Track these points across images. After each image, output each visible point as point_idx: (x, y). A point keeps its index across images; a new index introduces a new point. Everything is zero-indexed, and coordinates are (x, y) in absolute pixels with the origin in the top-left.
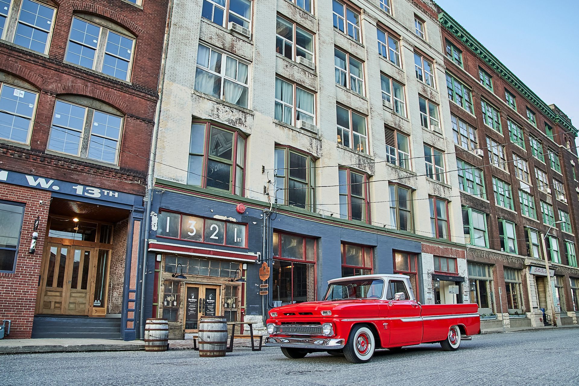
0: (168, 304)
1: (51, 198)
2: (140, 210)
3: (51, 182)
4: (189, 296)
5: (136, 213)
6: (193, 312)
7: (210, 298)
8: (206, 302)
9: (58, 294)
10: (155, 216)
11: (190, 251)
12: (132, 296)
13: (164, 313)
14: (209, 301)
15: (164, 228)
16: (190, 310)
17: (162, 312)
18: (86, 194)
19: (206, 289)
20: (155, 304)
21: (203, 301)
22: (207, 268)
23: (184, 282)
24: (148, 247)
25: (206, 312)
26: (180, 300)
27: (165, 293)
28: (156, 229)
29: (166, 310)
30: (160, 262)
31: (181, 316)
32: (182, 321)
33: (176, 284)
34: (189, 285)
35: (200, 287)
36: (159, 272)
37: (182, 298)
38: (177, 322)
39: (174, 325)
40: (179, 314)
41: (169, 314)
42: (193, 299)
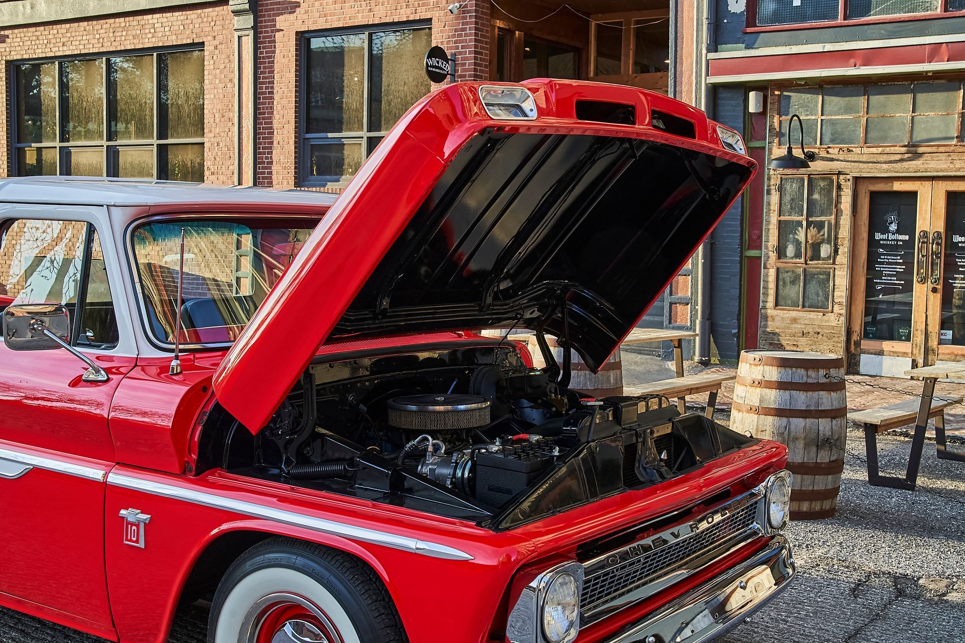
0: (798, 255)
4: (876, 224)
6: (894, 280)
8: (950, 245)
11: (852, 61)
13: (781, 283)
16: (880, 274)
17: (772, 278)
19: (950, 195)
20: (753, 253)
21: (933, 240)
22: (947, 114)
23: (848, 177)
24: (707, 75)
25: (951, 281)
26: (836, 238)
27: (782, 218)
28: (743, 8)
29: (787, 272)
30: (764, 113)
31: (841, 294)
32: (843, 312)
33: (822, 185)
34: (876, 186)
35: (921, 187)
36: (764, 148)
37: (845, 232)
38: (827, 312)
39: (816, 323)
40: (834, 285)
41: (797, 286)
42: (893, 234)
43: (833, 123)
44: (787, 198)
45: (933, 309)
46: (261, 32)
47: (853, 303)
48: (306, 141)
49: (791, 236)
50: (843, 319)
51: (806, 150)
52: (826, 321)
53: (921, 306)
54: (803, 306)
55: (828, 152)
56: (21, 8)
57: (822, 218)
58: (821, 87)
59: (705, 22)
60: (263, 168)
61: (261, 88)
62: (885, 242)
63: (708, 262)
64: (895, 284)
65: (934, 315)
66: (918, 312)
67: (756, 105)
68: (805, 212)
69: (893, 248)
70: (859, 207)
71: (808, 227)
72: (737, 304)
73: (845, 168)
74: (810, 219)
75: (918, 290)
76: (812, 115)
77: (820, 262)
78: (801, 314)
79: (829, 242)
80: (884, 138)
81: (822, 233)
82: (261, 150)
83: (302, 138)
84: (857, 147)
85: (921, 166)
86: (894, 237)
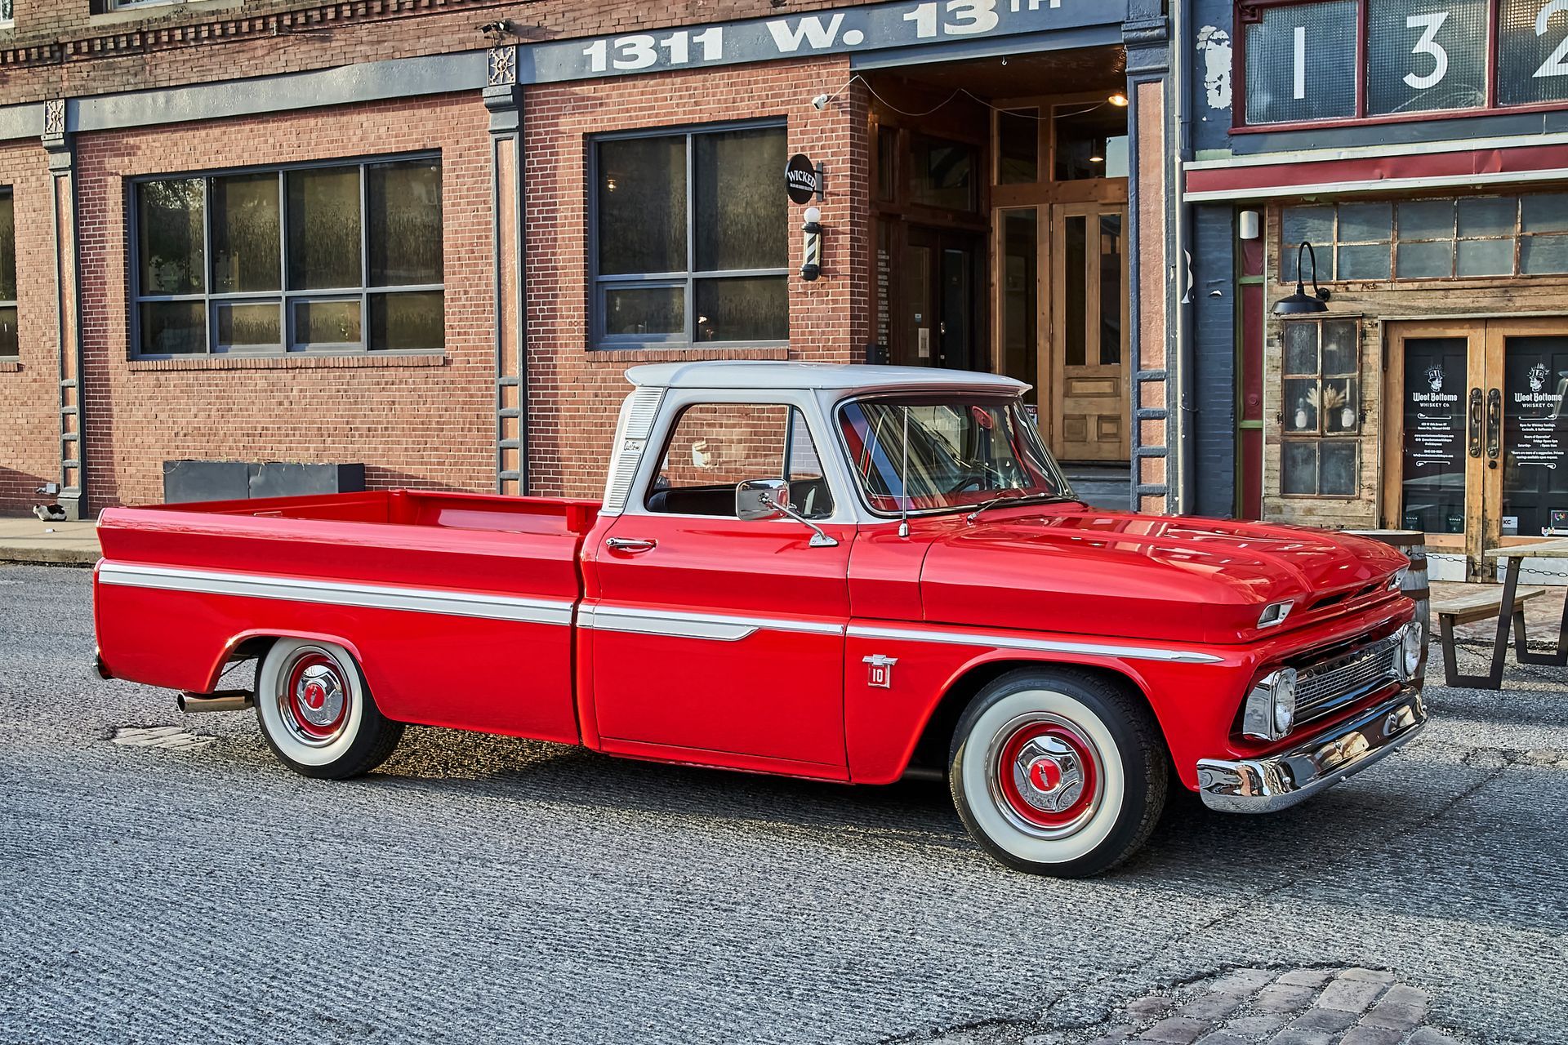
0: (1311, 425)
1: (853, 74)
2: (1148, 33)
3: (838, 18)
4: (1414, 381)
5: (1140, 53)
6: (1439, 454)
7: (1535, 385)
8: (1512, 406)
9: (1106, 386)
10: (1219, 42)
12: (1150, 399)
13: (1288, 463)
14: (1528, 398)
15: (1281, 83)
16: (1422, 447)
17: (1277, 456)
18: (952, 30)
19: (1510, 342)
20: (1250, 424)
21: (1489, 400)
22: (1503, 238)
23: (1376, 321)
24: (1183, 190)
25: (1513, 453)
26: (1361, 401)
27: (1290, 377)
28: (1228, 102)
29: (1298, 447)
30: (1260, 240)
31: (1370, 474)
32: (1374, 497)
33: (1341, 332)
34: (1413, 331)
35: (1471, 332)
36: (1261, 285)
37: (1373, 392)
38: (1354, 499)
39: (1338, 513)
40: (1361, 463)
41: (1312, 466)
42: (1437, 393)
43: (1353, 251)
44: (1296, 350)
45: (1492, 490)
46: (530, 134)
47: (1386, 486)
48: (600, 286)
49: (1301, 400)
50: (1374, 506)
51: (1319, 287)
52: (1354, 511)
53: (1476, 486)
54: (1321, 492)
55: (1347, 288)
56: (150, 101)
57: (1344, 376)
58: (1336, 204)
59: (1178, 121)
60: (536, 325)
61: (532, 212)
62: (1426, 405)
63: (1191, 437)
64: (1441, 459)
65: (1494, 496)
66: (1473, 494)
67: (1249, 229)
68: (1319, 368)
69: (1438, 412)
70: (1391, 359)
71: (1324, 387)
72: (1231, 492)
73: (1370, 310)
74: (1328, 377)
75: (1472, 465)
76: (1325, 241)
77: (1342, 433)
78: (1318, 502)
79: (1352, 406)
80: (1422, 271)
81: (1342, 395)
82: (533, 300)
83: (594, 281)
84: (1387, 282)
85: (1471, 305)
86: (1437, 398)
